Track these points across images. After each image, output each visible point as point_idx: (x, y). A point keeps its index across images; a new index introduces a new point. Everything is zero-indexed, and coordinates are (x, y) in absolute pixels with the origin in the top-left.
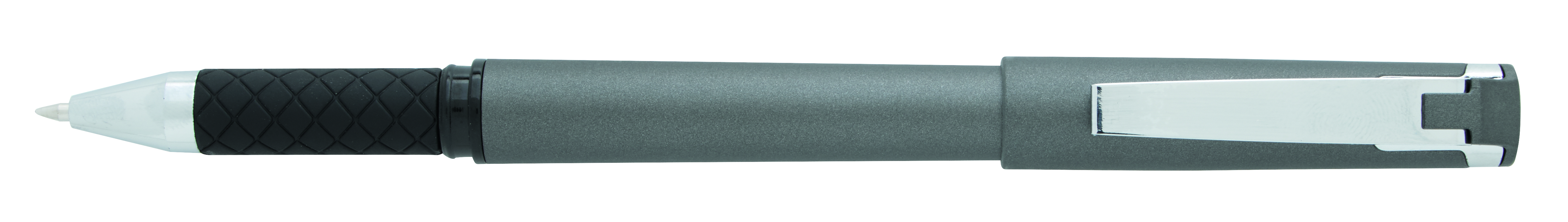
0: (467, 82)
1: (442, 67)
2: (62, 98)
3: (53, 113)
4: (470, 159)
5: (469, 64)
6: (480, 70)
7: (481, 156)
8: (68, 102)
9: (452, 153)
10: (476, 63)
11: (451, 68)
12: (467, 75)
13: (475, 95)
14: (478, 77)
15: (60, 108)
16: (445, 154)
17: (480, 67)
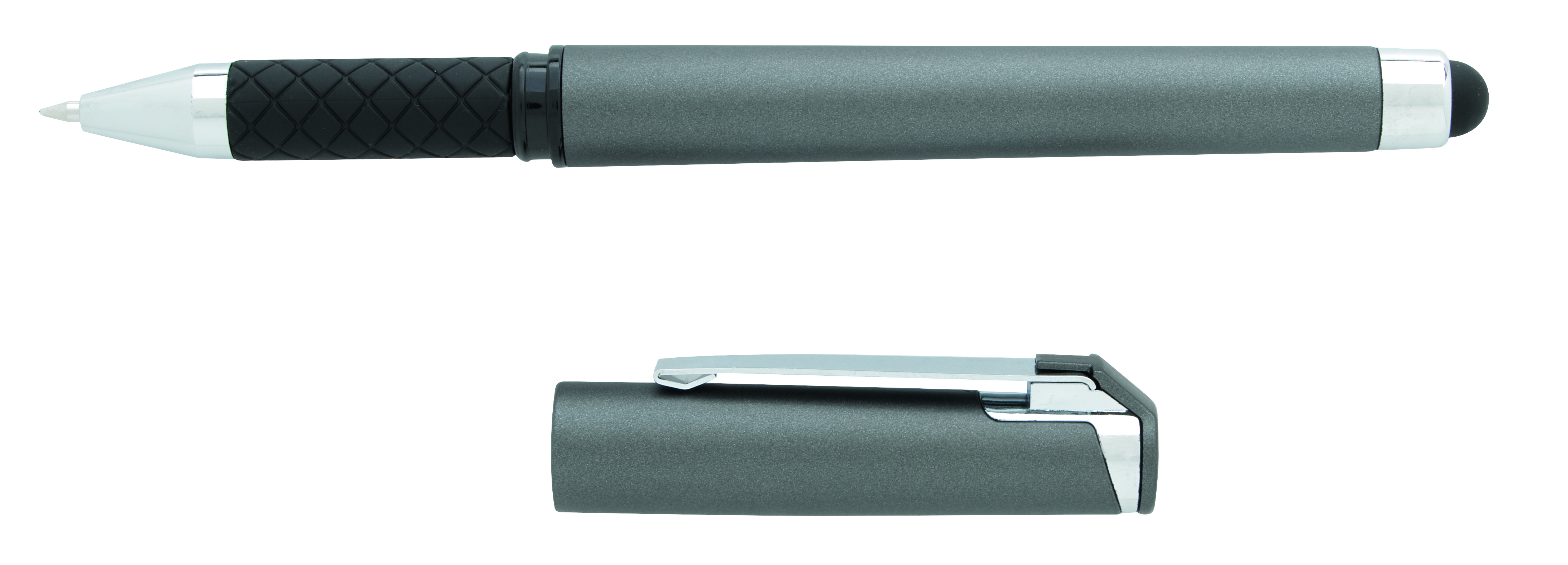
0: (544, 70)
1: (513, 55)
2: (72, 98)
3: (59, 113)
4: (549, 162)
5: (546, 51)
6: (558, 56)
7: (561, 158)
8: (79, 101)
9: (527, 153)
10: (553, 50)
11: (524, 56)
12: (545, 63)
13: (554, 86)
14: (556, 65)
15: (69, 106)
16: (519, 156)
17: (558, 55)
